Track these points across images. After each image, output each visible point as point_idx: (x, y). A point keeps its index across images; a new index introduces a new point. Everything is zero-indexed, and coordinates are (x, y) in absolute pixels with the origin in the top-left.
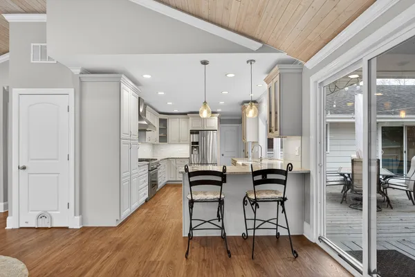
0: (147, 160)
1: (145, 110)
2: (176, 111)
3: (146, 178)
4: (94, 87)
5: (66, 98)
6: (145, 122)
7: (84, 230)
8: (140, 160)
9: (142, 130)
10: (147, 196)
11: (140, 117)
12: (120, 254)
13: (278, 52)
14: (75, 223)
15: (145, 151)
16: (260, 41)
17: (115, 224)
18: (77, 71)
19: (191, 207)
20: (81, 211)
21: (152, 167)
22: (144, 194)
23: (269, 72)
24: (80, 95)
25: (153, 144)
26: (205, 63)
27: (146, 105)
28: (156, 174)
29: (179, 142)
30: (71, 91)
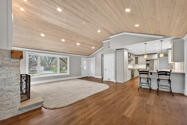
0: (131, 69)
1: (130, 55)
2: (141, 54)
3: (130, 73)
4: (118, 52)
5: (113, 55)
6: (130, 59)
7: (116, 83)
8: (129, 69)
9: (129, 61)
10: (131, 78)
11: (129, 58)
12: (123, 87)
13: (171, 37)
14: (115, 81)
15: (130, 67)
16: (163, 36)
17: (123, 83)
18: (115, 50)
19: (140, 79)
20: (116, 79)
21: (133, 71)
22: (130, 78)
23: (171, 41)
24: (116, 55)
25: (133, 65)
26: (146, 44)
27: (130, 54)
28: (134, 73)
29: (142, 64)
30: (114, 54)
